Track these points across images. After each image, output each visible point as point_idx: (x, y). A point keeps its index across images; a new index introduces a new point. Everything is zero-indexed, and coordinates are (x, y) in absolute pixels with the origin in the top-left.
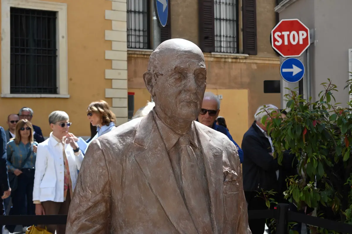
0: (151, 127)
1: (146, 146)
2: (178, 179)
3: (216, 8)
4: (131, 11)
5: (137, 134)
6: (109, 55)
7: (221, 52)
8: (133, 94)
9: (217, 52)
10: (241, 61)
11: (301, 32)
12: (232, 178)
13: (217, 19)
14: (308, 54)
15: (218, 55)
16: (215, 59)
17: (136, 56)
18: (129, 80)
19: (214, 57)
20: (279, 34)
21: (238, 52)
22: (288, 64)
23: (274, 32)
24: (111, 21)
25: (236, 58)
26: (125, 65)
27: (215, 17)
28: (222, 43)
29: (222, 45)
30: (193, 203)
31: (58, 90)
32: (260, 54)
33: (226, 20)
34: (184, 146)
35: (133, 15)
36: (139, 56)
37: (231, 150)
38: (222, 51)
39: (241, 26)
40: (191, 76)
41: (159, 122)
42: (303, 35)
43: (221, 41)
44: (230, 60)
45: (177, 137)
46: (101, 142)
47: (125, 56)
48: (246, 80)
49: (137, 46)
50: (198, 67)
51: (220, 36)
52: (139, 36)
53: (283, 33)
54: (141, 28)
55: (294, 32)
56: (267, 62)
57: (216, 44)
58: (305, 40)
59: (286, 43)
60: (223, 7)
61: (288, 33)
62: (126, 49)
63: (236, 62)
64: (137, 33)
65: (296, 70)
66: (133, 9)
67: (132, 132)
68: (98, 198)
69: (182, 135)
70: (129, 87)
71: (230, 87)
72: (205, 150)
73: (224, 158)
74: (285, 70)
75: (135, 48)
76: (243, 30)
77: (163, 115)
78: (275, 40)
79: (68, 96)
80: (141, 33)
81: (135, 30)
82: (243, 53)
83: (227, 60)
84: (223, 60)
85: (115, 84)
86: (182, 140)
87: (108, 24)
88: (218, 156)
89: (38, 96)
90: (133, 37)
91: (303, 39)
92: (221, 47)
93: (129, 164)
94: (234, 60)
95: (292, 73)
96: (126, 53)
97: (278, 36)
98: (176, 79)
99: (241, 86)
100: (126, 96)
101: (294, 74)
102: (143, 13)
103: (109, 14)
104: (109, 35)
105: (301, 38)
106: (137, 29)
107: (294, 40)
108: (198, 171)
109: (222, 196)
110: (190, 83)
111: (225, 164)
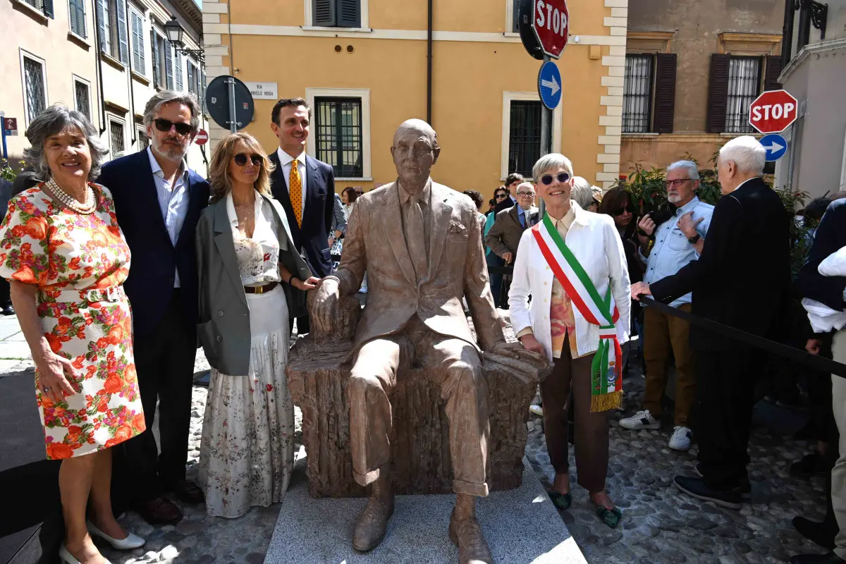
0: (394, 190)
1: (388, 202)
3: (732, 84)
4: (631, 95)
5: (386, 194)
6: (602, 140)
7: (733, 132)
8: (626, 177)
9: (728, 132)
11: (786, 105)
12: (457, 231)
13: (731, 96)
14: (794, 129)
15: (728, 135)
17: (633, 140)
18: (622, 164)
19: (723, 138)
20: (759, 108)
22: (767, 141)
23: (753, 107)
24: (606, 106)
26: (618, 149)
27: (729, 93)
28: (736, 122)
29: (736, 125)
33: (744, 96)
34: (413, 203)
35: (633, 99)
36: (636, 140)
37: (466, 209)
38: (730, 131)
40: (411, 148)
41: (399, 187)
42: (789, 107)
43: (734, 120)
45: (408, 195)
47: (618, 140)
49: (636, 130)
50: (416, 141)
51: (734, 115)
52: (639, 120)
53: (764, 107)
54: (642, 112)
55: (778, 105)
57: (729, 123)
58: (791, 114)
59: (767, 118)
60: (741, 82)
61: (770, 106)
62: (620, 134)
64: (637, 117)
65: (776, 148)
66: (633, 93)
67: (382, 192)
68: (353, 238)
69: (412, 195)
70: (621, 171)
72: (433, 207)
75: (633, 132)
78: (753, 115)
80: (641, 117)
81: (635, 114)
85: (607, 168)
86: (412, 198)
87: (603, 110)
88: (447, 212)
90: (632, 122)
91: (789, 113)
92: (733, 126)
95: (771, 150)
96: (620, 137)
97: (757, 110)
98: (402, 151)
102: (644, 96)
103: (604, 100)
104: (603, 121)
105: (787, 111)
106: (637, 112)
107: (777, 114)
108: (421, 222)
109: (443, 243)
110: (410, 153)
111: (455, 219)
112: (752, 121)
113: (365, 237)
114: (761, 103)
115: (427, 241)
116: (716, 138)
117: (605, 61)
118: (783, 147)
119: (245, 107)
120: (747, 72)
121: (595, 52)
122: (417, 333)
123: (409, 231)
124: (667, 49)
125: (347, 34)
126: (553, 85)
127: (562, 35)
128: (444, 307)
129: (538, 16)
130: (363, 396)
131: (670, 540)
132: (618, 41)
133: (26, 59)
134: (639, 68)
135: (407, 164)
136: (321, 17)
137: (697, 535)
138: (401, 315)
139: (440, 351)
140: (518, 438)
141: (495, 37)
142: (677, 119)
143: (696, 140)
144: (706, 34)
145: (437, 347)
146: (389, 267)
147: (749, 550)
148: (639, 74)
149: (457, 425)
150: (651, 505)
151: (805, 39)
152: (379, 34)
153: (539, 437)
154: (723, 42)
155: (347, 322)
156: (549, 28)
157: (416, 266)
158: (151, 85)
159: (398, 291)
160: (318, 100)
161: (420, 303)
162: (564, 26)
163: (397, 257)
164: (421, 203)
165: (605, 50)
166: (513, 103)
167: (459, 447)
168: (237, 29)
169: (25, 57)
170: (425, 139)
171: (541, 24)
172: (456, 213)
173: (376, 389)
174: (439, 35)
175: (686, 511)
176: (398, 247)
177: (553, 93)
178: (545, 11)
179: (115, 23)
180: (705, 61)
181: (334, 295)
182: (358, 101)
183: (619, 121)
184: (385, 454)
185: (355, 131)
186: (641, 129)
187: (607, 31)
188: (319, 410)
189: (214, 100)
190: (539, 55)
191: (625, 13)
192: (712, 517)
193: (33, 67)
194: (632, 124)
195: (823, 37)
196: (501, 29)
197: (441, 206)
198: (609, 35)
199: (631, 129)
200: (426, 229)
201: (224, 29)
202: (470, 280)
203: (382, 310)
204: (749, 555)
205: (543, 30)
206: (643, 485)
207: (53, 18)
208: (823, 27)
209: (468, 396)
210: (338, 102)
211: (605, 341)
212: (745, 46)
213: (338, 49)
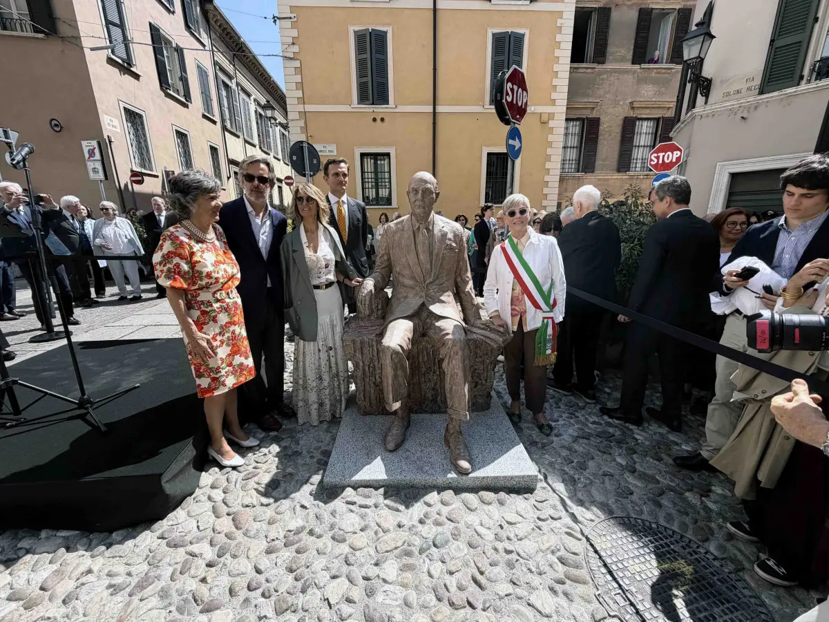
0: (409, 220)
1: (405, 229)
3: (637, 137)
4: (568, 147)
5: (404, 223)
6: (547, 178)
7: (635, 171)
9: (632, 171)
11: (675, 152)
13: (636, 146)
15: (631, 173)
17: (567, 178)
18: (559, 195)
19: (629, 176)
23: (651, 155)
24: (550, 155)
25: (648, 175)
26: (557, 184)
27: (634, 144)
28: (638, 164)
33: (644, 146)
35: (569, 149)
36: (570, 178)
37: (457, 232)
38: (637, 170)
40: (420, 192)
42: (677, 154)
43: (636, 163)
44: (642, 177)
45: (419, 224)
47: (558, 178)
49: (570, 171)
50: (423, 187)
51: (637, 159)
52: (572, 164)
53: (659, 154)
54: (574, 158)
55: (670, 153)
57: (633, 165)
58: (678, 159)
59: (660, 162)
60: (643, 136)
61: (664, 154)
62: (559, 174)
63: (647, 178)
64: (571, 162)
68: (383, 252)
69: (421, 224)
72: (435, 232)
78: (651, 160)
80: (574, 162)
81: (569, 160)
83: (640, 177)
84: (636, 177)
85: (549, 197)
87: (548, 158)
88: (444, 235)
92: (636, 167)
94: (645, 177)
96: (559, 176)
97: (654, 157)
98: (414, 194)
100: (556, 204)
102: (576, 147)
103: (549, 151)
104: (548, 165)
105: (675, 156)
106: (571, 159)
107: (668, 159)
108: (427, 242)
109: (441, 255)
110: (419, 196)
111: (450, 240)
112: (650, 164)
113: (391, 252)
114: (657, 152)
115: (431, 254)
116: (623, 176)
117: (552, 123)
119: (315, 162)
120: (648, 129)
121: (545, 118)
122: (424, 315)
123: (420, 248)
124: (594, 115)
125: (380, 109)
126: (516, 143)
127: (523, 107)
128: (442, 298)
129: (507, 94)
130: (389, 357)
131: (583, 445)
132: (560, 110)
133: (177, 132)
134: (574, 128)
135: (417, 203)
136: (363, 98)
137: (601, 442)
138: (414, 303)
139: (439, 327)
140: (488, 380)
141: (478, 109)
142: (598, 163)
143: (610, 177)
144: (621, 103)
145: (438, 324)
146: (406, 272)
147: (635, 452)
148: (574, 132)
149: (449, 376)
150: (572, 421)
151: (692, 104)
152: (401, 109)
153: (501, 376)
154: (633, 108)
155: (380, 307)
156: (515, 102)
157: (424, 271)
158: (258, 147)
159: (412, 288)
160: (363, 155)
161: (427, 295)
162: (525, 101)
163: (411, 265)
164: (427, 229)
165: (551, 116)
166: (489, 154)
167: (451, 389)
168: (309, 108)
169: (176, 130)
170: (429, 186)
171: (509, 99)
172: (450, 236)
173: (397, 353)
174: (440, 109)
175: (595, 426)
176: (412, 259)
177: (516, 149)
178: (512, 90)
179: (231, 105)
180: (620, 122)
181: (371, 291)
182: (388, 155)
183: (559, 166)
184: (404, 392)
185: (387, 175)
186: (573, 170)
187: (553, 102)
188: (363, 363)
189: (294, 158)
190: (507, 122)
191: (566, 89)
192: (611, 430)
193: (182, 136)
194: (567, 166)
195: (706, 103)
196: (481, 103)
197: (441, 231)
198: (555, 105)
199: (567, 171)
200: (431, 245)
201: (300, 107)
202: (459, 280)
203: (402, 300)
204: (635, 456)
205: (510, 104)
206: (567, 407)
207: (191, 103)
208: (707, 95)
209: (457, 357)
210: (375, 156)
211: (546, 320)
212: (648, 111)
213: (374, 120)
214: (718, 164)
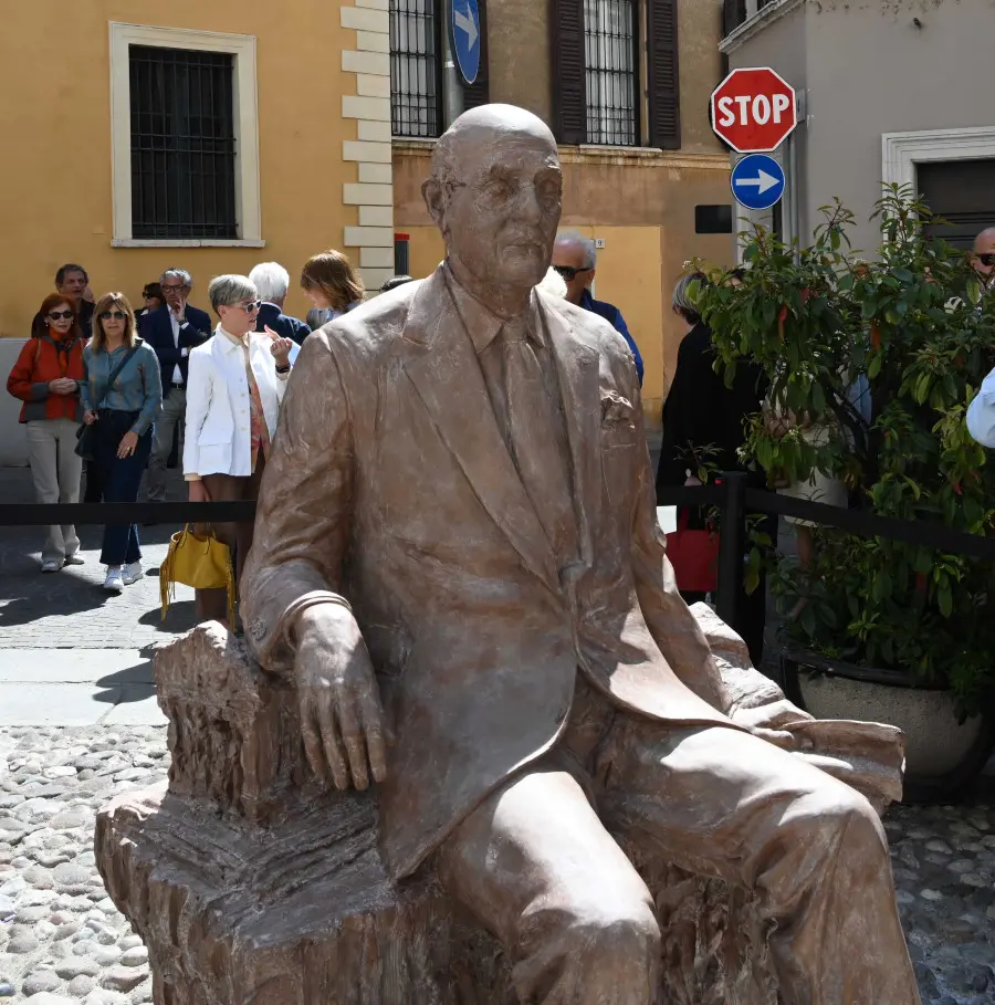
0: (439, 303)
1: (431, 343)
2: (500, 414)
3: (590, 44)
4: (400, 53)
5: (410, 318)
6: (351, 151)
7: (600, 143)
8: (407, 237)
9: (592, 143)
10: (646, 163)
11: (776, 98)
12: (620, 414)
13: (591, 69)
14: (792, 145)
15: (594, 149)
16: (587, 160)
17: (411, 153)
18: (397, 206)
19: (586, 155)
20: (729, 101)
21: (638, 144)
22: (749, 168)
23: (717, 98)
24: (354, 74)
25: (635, 157)
26: (386, 173)
27: (587, 64)
28: (603, 123)
30: (534, 467)
31: (238, 230)
32: (687, 148)
33: (612, 72)
34: (515, 344)
35: (404, 60)
36: (418, 153)
38: (604, 141)
39: (644, 85)
40: (527, 187)
41: (457, 290)
42: (781, 102)
43: (600, 120)
44: (620, 161)
45: (498, 323)
46: (330, 335)
47: (387, 153)
48: (657, 205)
49: (415, 132)
50: (542, 167)
51: (599, 107)
52: (419, 108)
53: (737, 99)
54: (423, 91)
55: (761, 97)
56: (702, 165)
57: (591, 125)
58: (786, 114)
59: (744, 121)
60: (605, 42)
61: (748, 98)
62: (389, 138)
63: (633, 166)
64: (414, 101)
65: (765, 182)
66: (403, 49)
67: (397, 314)
68: (325, 458)
69: (509, 319)
70: (398, 223)
71: (621, 221)
72: (561, 353)
73: (603, 369)
74: (740, 182)
75: (410, 135)
76: (649, 94)
77: (466, 276)
78: (720, 115)
79: (261, 244)
80: (423, 102)
81: (409, 95)
82: (650, 146)
83: (613, 161)
84: (606, 161)
85: (366, 215)
86: (508, 329)
87: (349, 82)
88: (588, 365)
89: (195, 243)
90: (405, 111)
91: (782, 112)
92: (600, 131)
93: (392, 384)
94: (630, 162)
95: (758, 187)
96: (390, 146)
97: (726, 105)
98: (495, 194)
99: (647, 219)
100: (390, 241)
101: (761, 191)
102: (426, 56)
103: (349, 60)
104: (351, 106)
105: (778, 109)
106: (414, 92)
107: (761, 115)
109: (596, 452)
111: (607, 382)
112: (719, 127)
114: (730, 91)
116: (571, 154)
118: (776, 181)
120: (615, 24)
148: (412, 9)
183: (384, 112)
186: (424, 132)
194: (405, 118)
199: (408, 130)
203: (471, 678)
214: (885, 136)
